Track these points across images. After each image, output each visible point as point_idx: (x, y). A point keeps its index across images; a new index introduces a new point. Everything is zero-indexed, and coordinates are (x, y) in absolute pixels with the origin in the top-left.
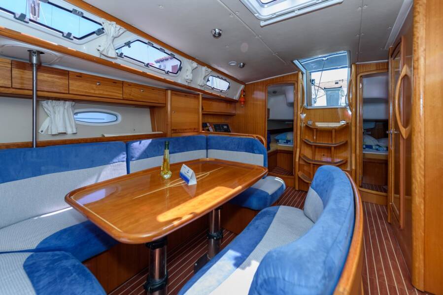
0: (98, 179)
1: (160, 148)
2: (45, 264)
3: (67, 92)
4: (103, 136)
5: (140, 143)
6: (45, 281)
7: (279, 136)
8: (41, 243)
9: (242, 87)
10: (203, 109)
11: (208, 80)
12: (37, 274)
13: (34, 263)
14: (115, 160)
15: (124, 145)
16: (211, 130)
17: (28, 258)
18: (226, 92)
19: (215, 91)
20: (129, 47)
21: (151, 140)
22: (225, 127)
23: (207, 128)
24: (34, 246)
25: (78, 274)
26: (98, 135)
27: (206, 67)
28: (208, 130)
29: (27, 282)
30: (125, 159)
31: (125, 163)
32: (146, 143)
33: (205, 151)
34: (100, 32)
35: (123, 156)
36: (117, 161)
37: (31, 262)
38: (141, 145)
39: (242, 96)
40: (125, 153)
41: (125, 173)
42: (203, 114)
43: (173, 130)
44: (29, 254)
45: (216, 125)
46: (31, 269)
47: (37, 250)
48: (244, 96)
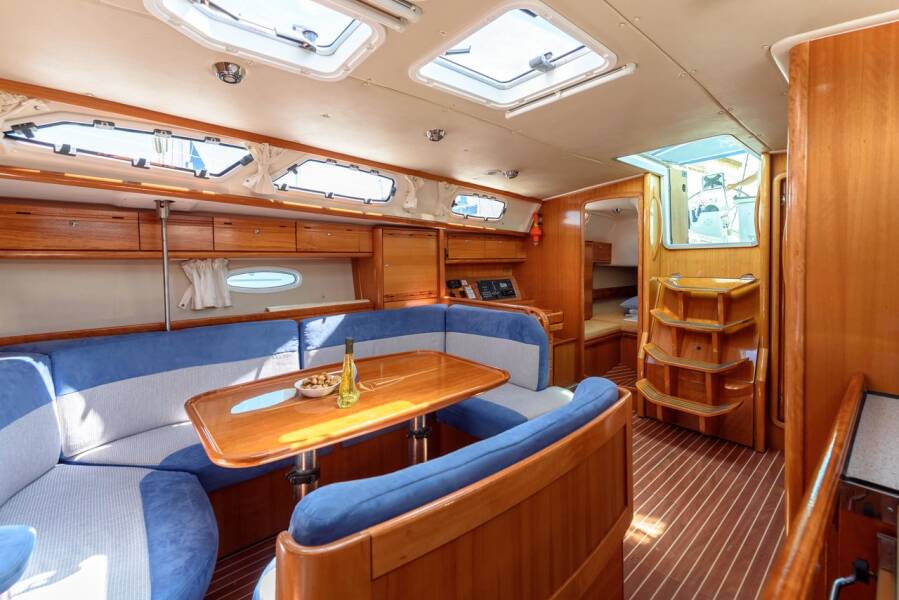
0: (258, 375)
1: (356, 329)
2: (162, 485)
3: (212, 249)
4: (267, 310)
5: (324, 321)
6: (157, 503)
7: (628, 301)
8: (167, 459)
9: (536, 207)
10: (447, 256)
11: (454, 204)
12: (151, 495)
13: (151, 483)
14: (279, 350)
15: (296, 325)
16: (471, 294)
17: (147, 476)
18: (499, 221)
19: (472, 221)
20: (296, 172)
21: (343, 316)
22: (503, 285)
23: (461, 289)
24: (157, 462)
25: (193, 501)
26: (258, 310)
27: (445, 183)
28: (464, 294)
29: (139, 501)
30: (296, 348)
31: (296, 354)
32: (335, 321)
33: (441, 334)
34: (247, 160)
35: (294, 344)
36: (283, 350)
37: (148, 481)
38: (324, 326)
39: (536, 225)
40: (296, 338)
41: (296, 368)
42: (446, 265)
43: (387, 296)
44: (149, 471)
45: (482, 282)
46: (146, 489)
47: (160, 468)
48: (539, 224)
